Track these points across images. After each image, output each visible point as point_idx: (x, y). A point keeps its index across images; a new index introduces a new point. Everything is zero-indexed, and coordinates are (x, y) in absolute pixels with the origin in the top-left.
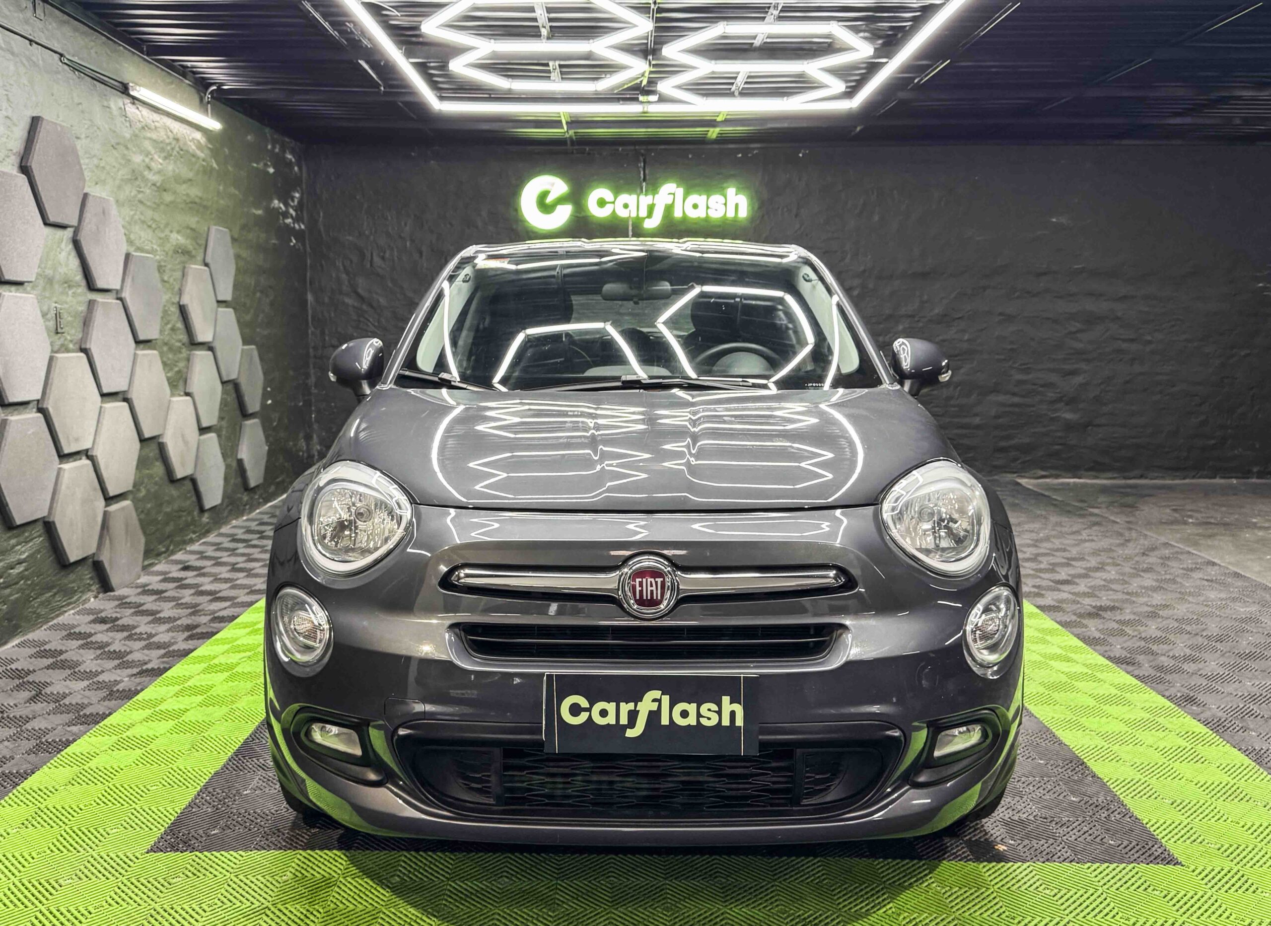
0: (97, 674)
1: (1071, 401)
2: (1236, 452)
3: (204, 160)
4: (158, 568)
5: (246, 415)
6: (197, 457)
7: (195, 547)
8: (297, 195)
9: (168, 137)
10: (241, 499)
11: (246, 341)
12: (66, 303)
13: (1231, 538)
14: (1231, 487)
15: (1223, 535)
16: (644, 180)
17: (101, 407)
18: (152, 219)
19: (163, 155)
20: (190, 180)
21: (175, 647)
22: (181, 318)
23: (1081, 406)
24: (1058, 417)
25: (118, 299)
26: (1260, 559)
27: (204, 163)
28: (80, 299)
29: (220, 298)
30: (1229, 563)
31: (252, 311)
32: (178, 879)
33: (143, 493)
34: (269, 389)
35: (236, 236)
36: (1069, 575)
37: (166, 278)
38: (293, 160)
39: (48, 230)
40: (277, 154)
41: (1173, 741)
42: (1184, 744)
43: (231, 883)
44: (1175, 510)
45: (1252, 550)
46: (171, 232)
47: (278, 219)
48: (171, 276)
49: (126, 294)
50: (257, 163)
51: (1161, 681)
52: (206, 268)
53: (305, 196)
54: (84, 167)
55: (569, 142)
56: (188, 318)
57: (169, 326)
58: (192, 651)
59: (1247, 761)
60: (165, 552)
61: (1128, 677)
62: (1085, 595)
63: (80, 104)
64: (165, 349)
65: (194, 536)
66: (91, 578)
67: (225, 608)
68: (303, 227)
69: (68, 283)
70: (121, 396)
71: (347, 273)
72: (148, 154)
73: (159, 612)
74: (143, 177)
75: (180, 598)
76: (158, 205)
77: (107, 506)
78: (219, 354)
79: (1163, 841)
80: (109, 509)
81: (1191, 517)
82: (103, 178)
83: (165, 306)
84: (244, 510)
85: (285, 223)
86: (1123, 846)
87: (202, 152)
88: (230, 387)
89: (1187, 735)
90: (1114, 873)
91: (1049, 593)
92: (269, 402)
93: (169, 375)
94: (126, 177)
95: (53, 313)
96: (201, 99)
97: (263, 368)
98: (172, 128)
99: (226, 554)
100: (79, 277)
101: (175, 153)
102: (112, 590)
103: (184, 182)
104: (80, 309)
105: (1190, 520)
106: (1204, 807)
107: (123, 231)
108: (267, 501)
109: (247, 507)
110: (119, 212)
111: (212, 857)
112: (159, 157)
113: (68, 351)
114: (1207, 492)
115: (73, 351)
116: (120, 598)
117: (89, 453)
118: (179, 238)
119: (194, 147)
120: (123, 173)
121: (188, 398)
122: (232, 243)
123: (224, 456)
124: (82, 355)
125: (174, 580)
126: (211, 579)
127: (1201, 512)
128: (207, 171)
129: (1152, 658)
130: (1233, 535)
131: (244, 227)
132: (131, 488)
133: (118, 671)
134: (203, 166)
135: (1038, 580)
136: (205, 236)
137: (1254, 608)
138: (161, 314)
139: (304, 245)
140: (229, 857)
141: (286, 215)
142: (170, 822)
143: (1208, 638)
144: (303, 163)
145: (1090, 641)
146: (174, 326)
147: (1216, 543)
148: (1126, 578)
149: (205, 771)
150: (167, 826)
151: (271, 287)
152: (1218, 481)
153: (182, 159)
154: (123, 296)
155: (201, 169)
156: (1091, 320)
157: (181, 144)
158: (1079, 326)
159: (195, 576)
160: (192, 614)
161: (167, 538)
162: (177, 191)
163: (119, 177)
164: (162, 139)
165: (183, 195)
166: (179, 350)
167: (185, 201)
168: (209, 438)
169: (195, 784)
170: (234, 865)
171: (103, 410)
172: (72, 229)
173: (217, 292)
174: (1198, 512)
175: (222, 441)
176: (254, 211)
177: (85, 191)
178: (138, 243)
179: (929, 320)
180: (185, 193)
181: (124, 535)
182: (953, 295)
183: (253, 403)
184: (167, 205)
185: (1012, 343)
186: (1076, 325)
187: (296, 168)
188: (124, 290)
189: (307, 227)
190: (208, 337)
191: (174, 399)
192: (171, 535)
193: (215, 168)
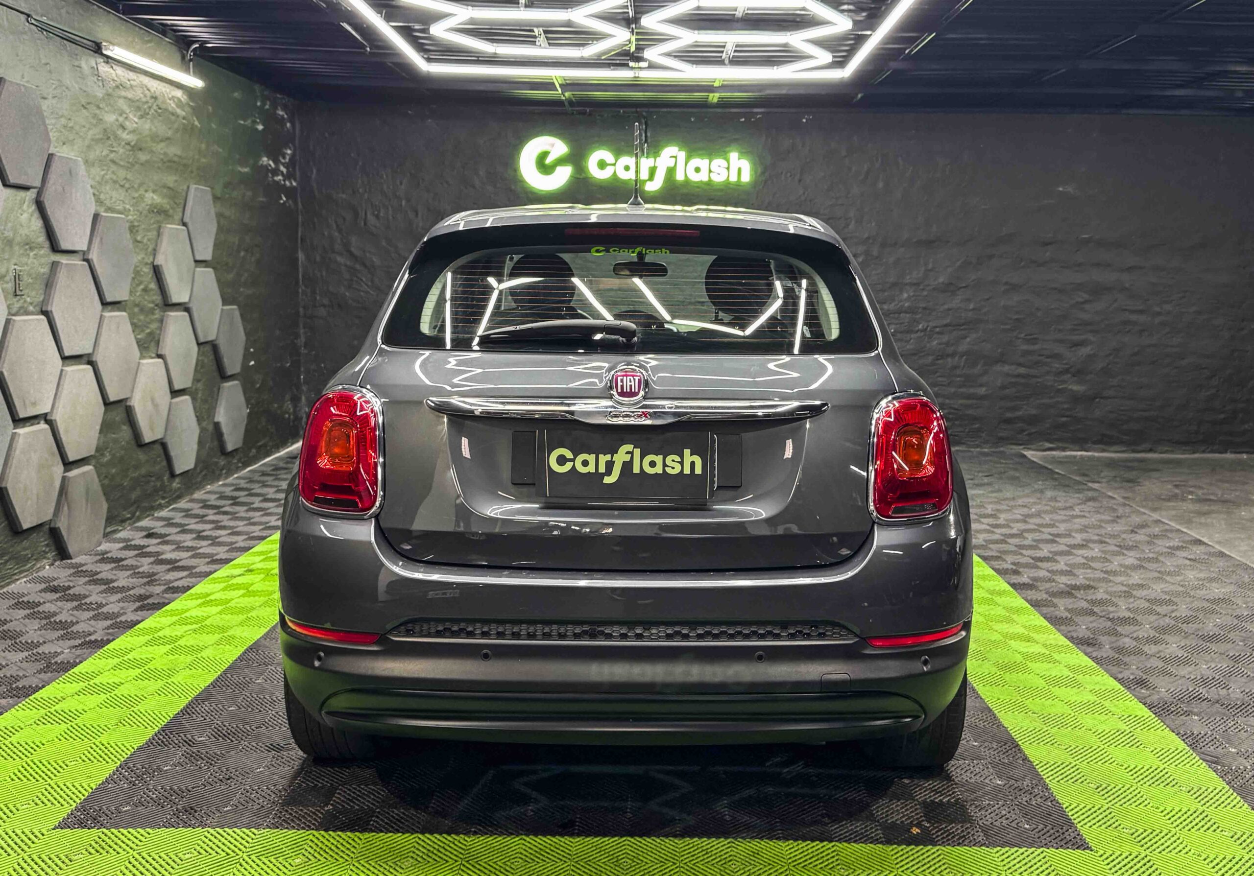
0: (38, 645)
1: (1079, 373)
2: (1246, 426)
3: (184, 118)
4: (122, 535)
5: (224, 377)
6: (168, 420)
7: (164, 513)
9: (145, 96)
10: (217, 463)
11: (225, 302)
12: (27, 265)
13: (1225, 516)
14: (1240, 463)
15: (1219, 513)
16: (646, 142)
17: (62, 371)
18: (126, 179)
19: (139, 113)
20: (168, 139)
21: (123, 618)
22: (155, 279)
23: (1088, 377)
24: (1063, 389)
25: (85, 260)
26: (1250, 538)
27: (184, 121)
29: (198, 258)
30: (1219, 543)
31: (235, 271)
32: (81, 856)
33: (107, 457)
34: (252, 350)
35: (218, 194)
36: (1051, 552)
37: (139, 238)
38: (286, 116)
39: (9, 191)
40: (268, 110)
41: (1110, 724)
42: (1123, 727)
43: (132, 860)
44: (1176, 486)
45: (1244, 529)
46: (146, 191)
47: (267, 176)
48: (143, 237)
49: (94, 256)
50: (245, 121)
51: (1118, 663)
52: (184, 228)
53: (297, 152)
54: (50, 127)
55: (566, 103)
56: (162, 279)
57: (142, 287)
58: (139, 622)
59: (1182, 745)
60: (130, 519)
61: (1086, 658)
62: (1062, 573)
63: (47, 64)
64: (136, 310)
65: (163, 502)
66: (47, 546)
67: (182, 578)
68: (294, 184)
69: (29, 245)
70: (85, 359)
71: (340, 233)
72: (122, 113)
73: (113, 581)
74: (116, 137)
75: (137, 568)
76: (133, 165)
77: (66, 471)
78: (195, 315)
79: (1078, 826)
80: (68, 474)
81: (1191, 493)
82: (71, 138)
83: (136, 267)
84: (221, 474)
85: (274, 181)
86: (1037, 830)
87: (183, 110)
88: (208, 348)
89: (1129, 718)
90: (1021, 857)
91: (1026, 570)
92: (252, 363)
93: (139, 337)
94: (97, 137)
95: (11, 275)
96: (183, 57)
97: (245, 329)
98: (149, 86)
99: (194, 521)
100: (42, 239)
101: (152, 111)
102: (70, 558)
103: (162, 141)
104: (42, 270)
105: (1190, 497)
106: (1128, 792)
107: (91, 191)
108: (246, 465)
109: (224, 471)
110: (88, 171)
111: (119, 835)
112: (135, 116)
113: (27, 313)
114: (1214, 467)
115: (32, 313)
116: (76, 566)
117: (48, 418)
118: (155, 197)
119: (173, 105)
120: (94, 133)
121: (160, 360)
122: (214, 202)
123: (199, 419)
124: (43, 317)
125: (135, 548)
126: (174, 547)
127: (1203, 488)
128: (188, 130)
129: (1114, 639)
130: (1228, 513)
131: (227, 185)
132: (93, 453)
133: (61, 642)
134: (184, 124)
135: (1019, 557)
136: (184, 194)
137: (1229, 589)
138: (131, 275)
139: (295, 201)
140: (136, 834)
141: (276, 172)
142: (83, 798)
143: (1176, 618)
144: (296, 119)
145: (1055, 621)
146: (147, 287)
147: (1209, 520)
148: (1107, 556)
149: (128, 746)
150: (79, 801)
151: (256, 246)
152: (1229, 456)
153: (160, 118)
154: (90, 257)
155: (182, 126)
156: (1098, 291)
157: (159, 102)
158: (1086, 296)
159: (158, 544)
160: (148, 583)
161: (132, 505)
162: (154, 149)
163: (89, 137)
164: (137, 98)
165: (160, 153)
166: (152, 311)
167: (162, 160)
168: (182, 401)
169: (116, 759)
170: (139, 843)
171: (64, 373)
172: (35, 191)
173: (196, 252)
174: (1200, 488)
175: (198, 405)
176: (240, 169)
177: (50, 152)
178: (108, 203)
179: (934, 289)
180: (162, 152)
181: (84, 501)
182: (959, 263)
183: (233, 364)
184: (142, 164)
185: (1017, 313)
186: (1083, 296)
187: (288, 125)
188: (91, 252)
189: (298, 183)
190: (184, 298)
191: (144, 362)
192: (137, 501)
193: (196, 126)
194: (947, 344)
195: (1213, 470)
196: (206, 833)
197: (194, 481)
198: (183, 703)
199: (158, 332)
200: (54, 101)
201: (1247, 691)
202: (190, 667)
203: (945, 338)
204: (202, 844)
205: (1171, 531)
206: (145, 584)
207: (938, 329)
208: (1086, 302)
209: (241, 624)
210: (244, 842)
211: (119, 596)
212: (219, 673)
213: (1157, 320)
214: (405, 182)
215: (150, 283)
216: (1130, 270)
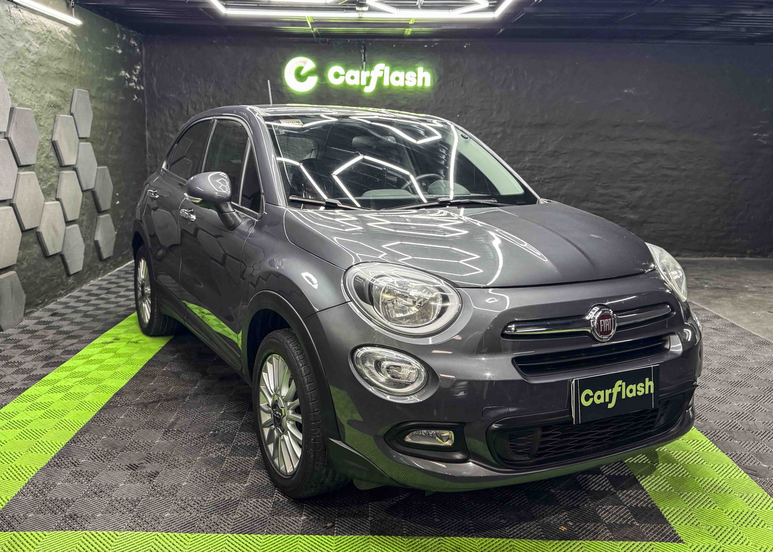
1: (634, 207)
2: (737, 240)
3: (70, 45)
4: (36, 314)
5: (100, 212)
6: (64, 241)
7: (63, 299)
8: (139, 67)
9: (43, 30)
10: (97, 266)
11: (99, 163)
13: (730, 299)
14: (733, 263)
15: (727, 297)
16: (365, 60)
18: (32, 85)
19: (39, 42)
20: (60, 58)
21: (35, 373)
22: (53, 149)
23: (640, 210)
24: (625, 217)
25: (5, 138)
26: (748, 314)
27: (70, 47)
29: (81, 136)
30: (728, 317)
31: (105, 144)
33: (25, 265)
34: (117, 194)
35: (94, 94)
37: (42, 124)
38: (136, 45)
40: (124, 40)
42: (690, 449)
44: (697, 279)
45: (744, 308)
46: (46, 93)
47: (125, 83)
48: (45, 123)
49: (11, 135)
50: (110, 47)
52: (71, 117)
53: (144, 68)
55: (314, 35)
56: (58, 150)
57: (45, 155)
58: (44, 376)
59: (731, 462)
60: (41, 304)
64: (41, 170)
65: (63, 292)
67: (73, 344)
68: (142, 88)
70: (8, 203)
71: (172, 120)
72: (28, 41)
73: (29, 346)
74: (24, 57)
75: (45, 337)
76: (36, 75)
78: (80, 173)
79: (672, 524)
81: (706, 283)
83: (40, 142)
84: (99, 273)
85: (129, 86)
86: (645, 528)
87: (69, 39)
88: (89, 194)
89: (693, 442)
90: (637, 549)
92: (118, 202)
93: (44, 187)
94: (12, 57)
96: (68, 5)
97: (112, 181)
98: (46, 23)
99: (82, 304)
101: (48, 40)
102: (2, 330)
103: (55, 60)
105: (706, 286)
106: (701, 497)
107: (8, 93)
108: (116, 266)
109: (102, 271)
110: (6, 81)
111: (25, 536)
112: (37, 43)
114: (718, 266)
116: (6, 336)
118: (52, 97)
119: (62, 36)
120: (10, 53)
121: (58, 202)
122: (91, 99)
123: (85, 240)
125: (44, 323)
126: (69, 322)
127: (713, 280)
128: (72, 53)
130: (732, 297)
131: (99, 89)
132: (15, 263)
134: (70, 49)
136: (71, 94)
137: (742, 349)
138: (37, 147)
139: (143, 99)
140: (36, 535)
141: (130, 80)
143: (712, 370)
144: (143, 46)
146: (48, 155)
147: (721, 302)
149: (33, 467)
151: (119, 128)
152: (725, 258)
153: (54, 45)
154: (9, 136)
155: (68, 51)
156: (647, 156)
157: (53, 34)
158: (640, 159)
159: (59, 320)
160: (51, 348)
161: (43, 294)
162: (50, 65)
163: (6, 57)
164: (38, 31)
165: (54, 68)
166: (52, 171)
167: (56, 72)
168: (73, 228)
169: (25, 478)
170: (38, 543)
173: (79, 132)
174: (711, 280)
175: (83, 230)
176: (107, 79)
178: (20, 100)
179: (546, 155)
180: (56, 67)
181: (10, 294)
182: (561, 139)
183: (106, 203)
184: (42, 75)
185: (597, 169)
186: (638, 159)
187: (138, 50)
188: (10, 132)
189: (145, 88)
190: (72, 162)
191: (47, 203)
192: (46, 292)
193: (78, 50)
194: (553, 189)
195: (717, 268)
196: (84, 535)
197: (82, 278)
198: (71, 434)
199: (56, 184)
201: (767, 422)
202: (77, 408)
203: (552, 186)
204: (81, 544)
205: (699, 309)
206: (49, 349)
207: (547, 180)
208: (641, 162)
209: (111, 377)
210: (110, 541)
211: (33, 357)
212: (96, 412)
213: (684, 174)
214: (212, 86)
215: (50, 152)
216: (668, 142)
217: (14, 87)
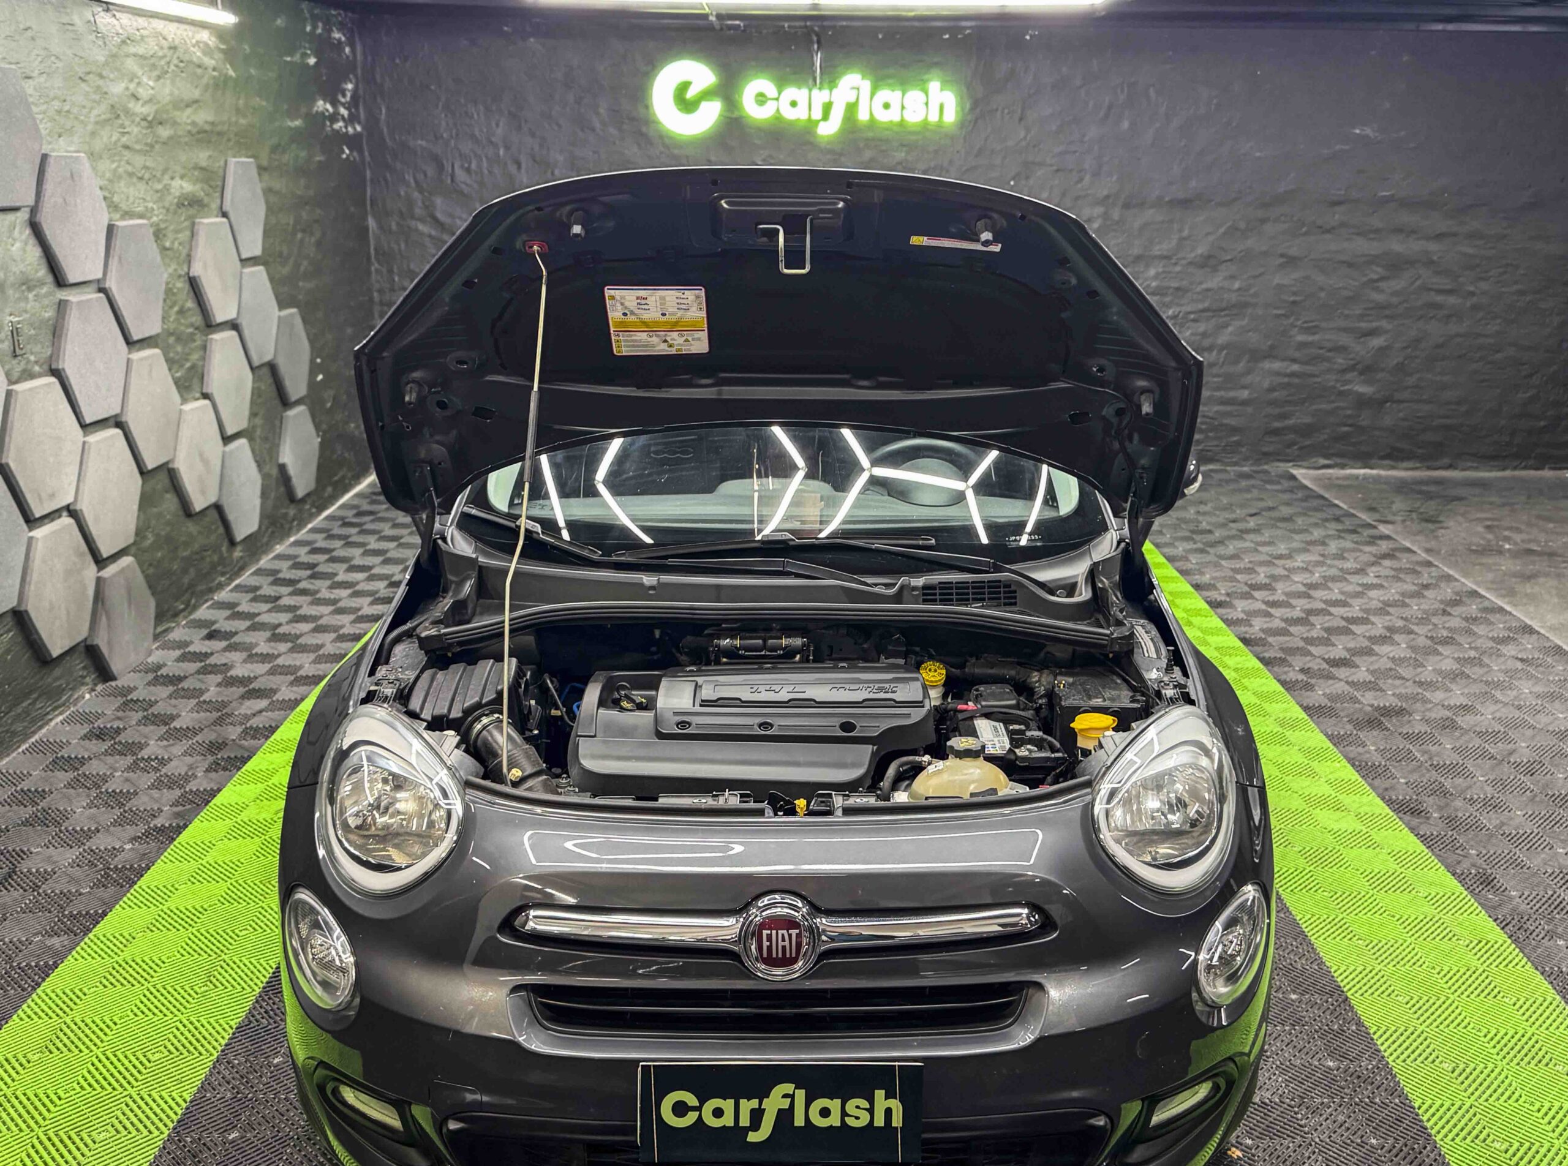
1: (1367, 370)
3: (214, 69)
4: (174, 636)
5: (287, 404)
6: (222, 476)
7: (224, 596)
8: (350, 86)
9: (162, 48)
10: (286, 514)
11: (282, 304)
12: (26, 311)
15: (1548, 576)
17: (84, 444)
18: (144, 167)
19: (155, 74)
20: (196, 102)
21: (194, 786)
22: (192, 293)
23: (1380, 375)
24: (1349, 390)
25: (101, 291)
27: (215, 73)
28: (46, 302)
29: (244, 256)
30: (1553, 629)
31: (291, 262)
33: (150, 538)
34: (318, 360)
35: (265, 163)
36: (1347, 650)
37: (168, 244)
40: (320, 35)
42: (1475, 962)
44: (1488, 528)
46: (172, 178)
47: (324, 125)
48: (173, 243)
49: (111, 284)
50: (292, 56)
51: (1453, 846)
52: (224, 220)
53: (360, 86)
54: (39, 118)
56: (201, 293)
57: (176, 309)
58: (214, 793)
60: (183, 610)
61: (1412, 837)
62: (1365, 686)
63: (28, 28)
64: (171, 340)
65: (223, 579)
66: (84, 668)
67: (262, 712)
68: (359, 128)
69: (27, 284)
70: (112, 422)
71: (421, 192)
72: (132, 78)
73: (173, 717)
74: (127, 112)
75: (203, 693)
76: (152, 146)
77: (100, 569)
78: (246, 333)
79: (1438, 1139)
80: (102, 574)
81: (1508, 540)
82: (68, 126)
83: (167, 283)
84: (290, 529)
85: (333, 130)
87: (212, 58)
88: (266, 371)
89: (1479, 946)
91: (1319, 681)
92: (320, 377)
93: (178, 375)
94: (103, 117)
95: (7, 329)
97: (308, 335)
98: (165, 33)
99: (264, 608)
100: (43, 272)
101: (172, 67)
102: (114, 678)
103: (187, 106)
104: (47, 315)
105: (1507, 547)
106: (1493, 1076)
107: (101, 194)
108: (321, 509)
109: (295, 523)
110: (94, 169)
112: (150, 78)
113: (32, 376)
115: (40, 375)
116: (123, 693)
117: (71, 507)
118: (184, 184)
119: (199, 54)
120: (101, 111)
121: (207, 402)
122: (259, 174)
123: (260, 465)
124: (53, 380)
125: (197, 657)
126: (245, 655)
128: (220, 84)
129: (1443, 802)
131: (274, 149)
132: (131, 540)
134: (214, 77)
135: (1308, 658)
136: (221, 173)
138: (162, 296)
139: (361, 152)
141: (334, 118)
143: (1517, 767)
145: (1367, 772)
146: (182, 307)
147: (1537, 590)
148: (1418, 656)
151: (316, 221)
153: (183, 75)
154: (107, 286)
155: (212, 82)
156: (1396, 265)
157: (180, 53)
158: (1382, 272)
159: (224, 650)
161: (186, 591)
162: (179, 120)
163: (92, 120)
164: (151, 53)
165: (186, 124)
166: (191, 338)
167: (189, 132)
168: (237, 448)
171: (87, 447)
172: (28, 210)
173: (241, 248)
174: (1518, 529)
175: (257, 447)
176: (290, 124)
177: (43, 152)
178: (124, 206)
179: (1189, 263)
180: (189, 121)
181: (126, 605)
182: (1222, 230)
183: (297, 386)
184: (164, 143)
185: (1294, 294)
186: (1378, 272)
187: (347, 50)
188: (108, 277)
189: (363, 128)
190: (230, 314)
191: (187, 407)
192: (191, 586)
193: (231, 77)
194: (1204, 334)
197: (259, 544)
199: (201, 363)
200: (42, 79)
203: (1202, 327)
208: (1382, 279)
213: (1470, 302)
214: (501, 124)
215: (187, 301)
216: (1439, 237)
217: (110, 181)
